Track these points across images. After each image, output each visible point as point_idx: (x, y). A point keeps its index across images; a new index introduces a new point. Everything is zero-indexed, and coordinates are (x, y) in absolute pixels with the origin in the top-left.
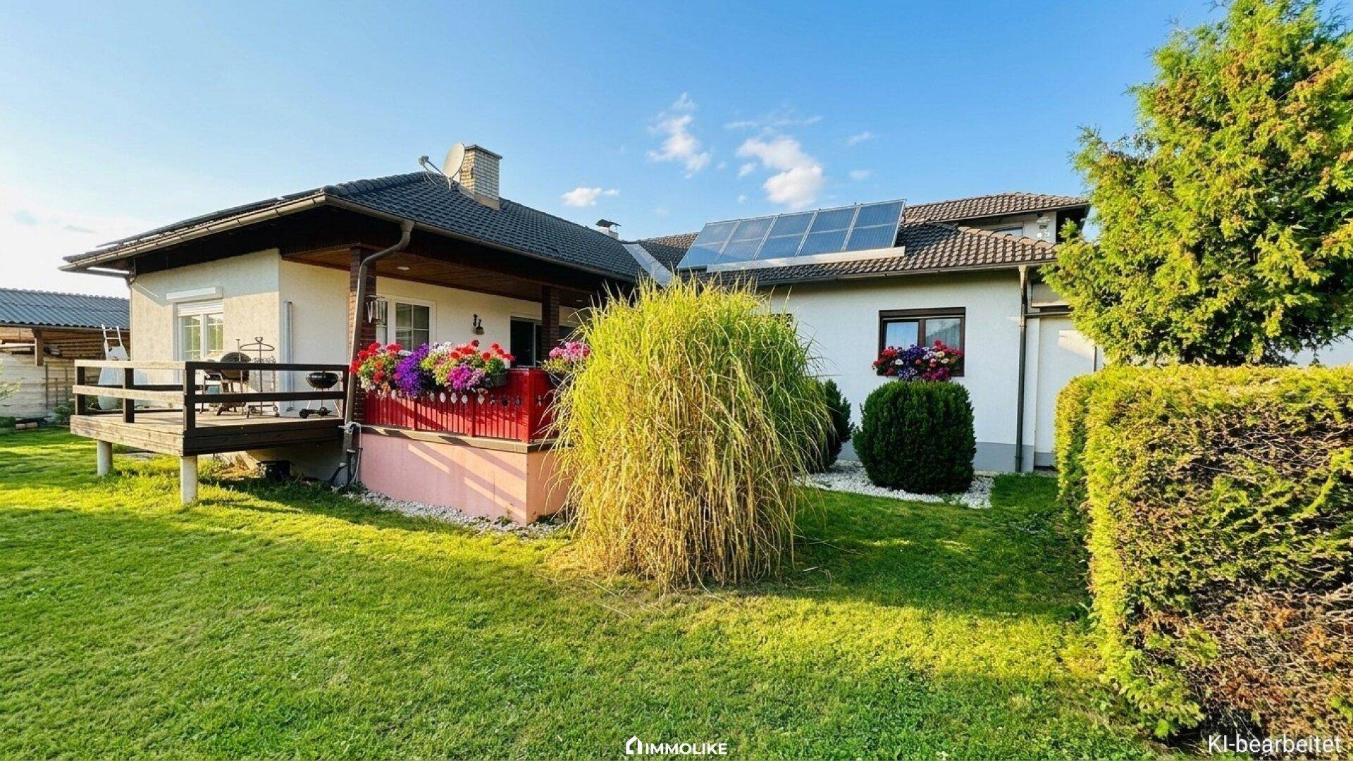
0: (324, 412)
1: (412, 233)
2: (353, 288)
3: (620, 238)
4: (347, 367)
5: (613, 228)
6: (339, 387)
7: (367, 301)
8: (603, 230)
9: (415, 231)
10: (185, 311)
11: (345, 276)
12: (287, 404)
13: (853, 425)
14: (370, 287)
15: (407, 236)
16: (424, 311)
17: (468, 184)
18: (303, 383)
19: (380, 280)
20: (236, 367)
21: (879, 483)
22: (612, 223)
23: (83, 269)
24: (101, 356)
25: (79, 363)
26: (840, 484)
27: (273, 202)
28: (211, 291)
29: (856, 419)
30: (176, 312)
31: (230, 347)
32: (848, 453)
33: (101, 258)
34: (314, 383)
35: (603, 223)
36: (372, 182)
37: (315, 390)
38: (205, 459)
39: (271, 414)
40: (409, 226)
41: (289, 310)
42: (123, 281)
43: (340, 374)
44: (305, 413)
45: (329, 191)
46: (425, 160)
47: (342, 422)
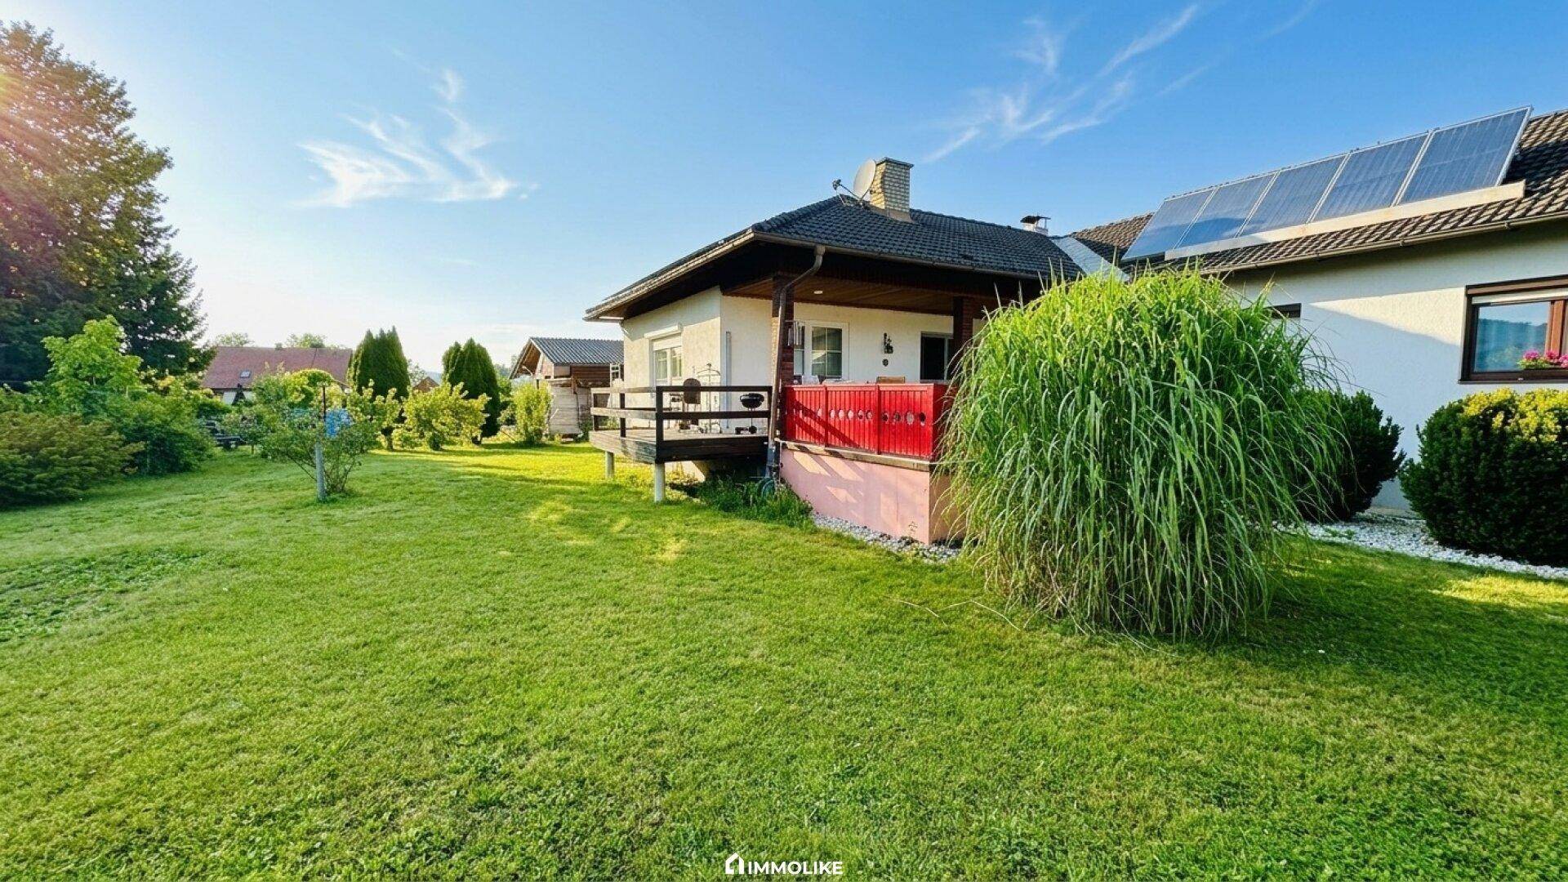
0: (753, 430)
1: (824, 257)
2: (775, 314)
3: (1050, 234)
4: (771, 388)
5: (1041, 223)
6: (763, 407)
7: (787, 326)
8: (1029, 227)
9: (828, 255)
10: (658, 346)
11: (768, 304)
12: (724, 421)
13: (1402, 457)
14: (789, 313)
15: (819, 261)
16: (838, 332)
17: (878, 202)
18: (736, 402)
19: (798, 308)
20: (692, 390)
21: (1445, 542)
22: (1038, 218)
23: (596, 318)
24: (606, 384)
25: (594, 391)
26: (1369, 539)
27: (716, 245)
28: (674, 328)
29: (1410, 447)
30: (651, 347)
31: (687, 373)
32: (1392, 496)
33: (603, 309)
34: (745, 402)
35: (1030, 220)
36: (790, 214)
37: (746, 409)
38: (670, 466)
39: (717, 430)
40: (821, 250)
41: (728, 339)
42: (617, 325)
43: (764, 394)
44: (738, 430)
45: (758, 228)
46: (837, 184)
47: (766, 439)
